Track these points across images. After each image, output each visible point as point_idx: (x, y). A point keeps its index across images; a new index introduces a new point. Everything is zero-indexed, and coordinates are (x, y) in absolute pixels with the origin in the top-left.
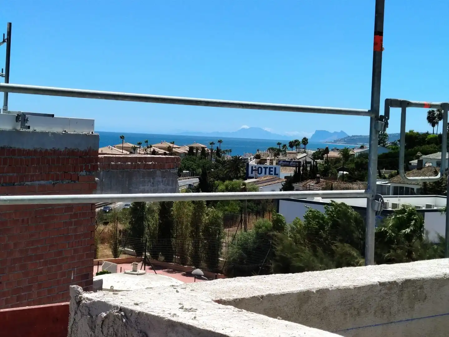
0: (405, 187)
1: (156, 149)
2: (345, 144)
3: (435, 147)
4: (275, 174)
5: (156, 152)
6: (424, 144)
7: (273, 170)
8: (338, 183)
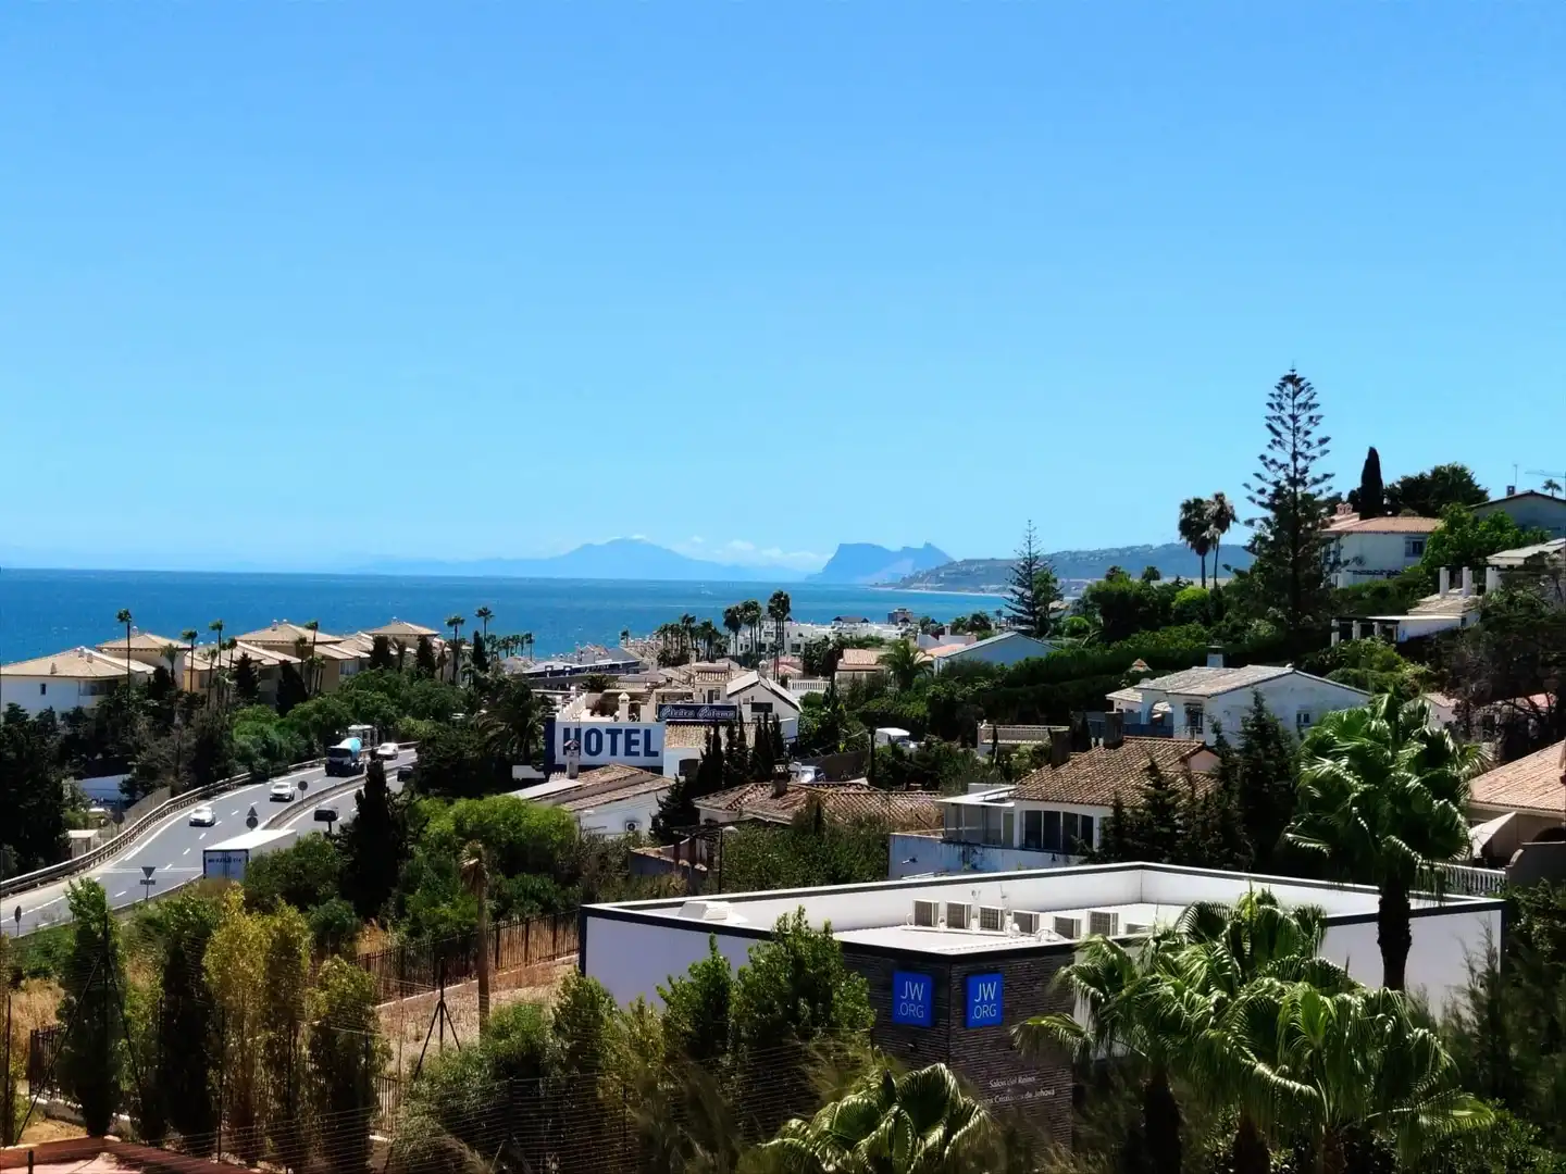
0: (1064, 813)
1: (255, 649)
2: (940, 589)
3: (1202, 634)
4: (648, 752)
5: (250, 661)
6: (1169, 623)
7: (640, 737)
8: (848, 794)
